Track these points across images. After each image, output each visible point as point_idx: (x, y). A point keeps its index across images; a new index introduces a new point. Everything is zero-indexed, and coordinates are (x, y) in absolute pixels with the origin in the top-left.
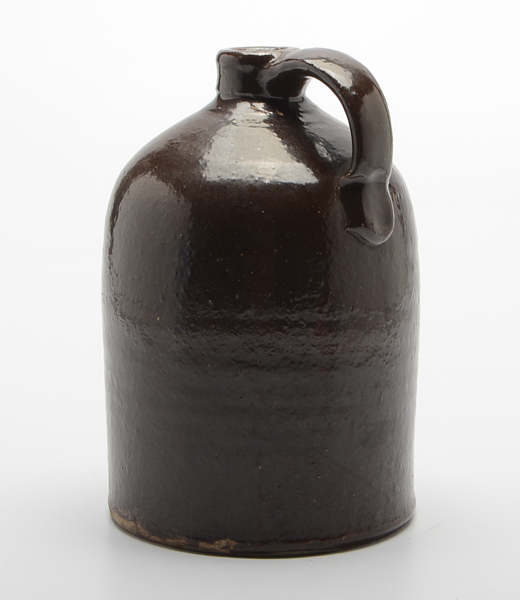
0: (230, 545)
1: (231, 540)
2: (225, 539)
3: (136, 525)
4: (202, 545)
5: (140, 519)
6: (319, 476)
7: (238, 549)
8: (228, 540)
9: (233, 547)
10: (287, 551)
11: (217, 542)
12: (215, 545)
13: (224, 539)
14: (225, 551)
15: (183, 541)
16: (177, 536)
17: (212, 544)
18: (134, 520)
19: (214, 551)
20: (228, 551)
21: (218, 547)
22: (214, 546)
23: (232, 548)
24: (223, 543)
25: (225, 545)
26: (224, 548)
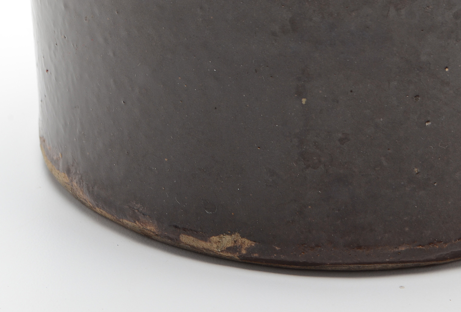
0: (241, 246)
1: (243, 237)
2: (231, 235)
3: (72, 181)
4: (186, 239)
5: (76, 173)
6: (428, 121)
7: (256, 255)
8: (236, 236)
9: (247, 249)
10: (353, 264)
11: (215, 238)
12: (210, 242)
13: (228, 234)
14: (229, 255)
15: (151, 228)
16: (141, 217)
17: (206, 241)
18: (68, 172)
19: (212, 253)
20: (236, 256)
21: (218, 247)
22: (209, 244)
23: (244, 252)
24: (227, 240)
25: (230, 245)
26: (229, 249)
